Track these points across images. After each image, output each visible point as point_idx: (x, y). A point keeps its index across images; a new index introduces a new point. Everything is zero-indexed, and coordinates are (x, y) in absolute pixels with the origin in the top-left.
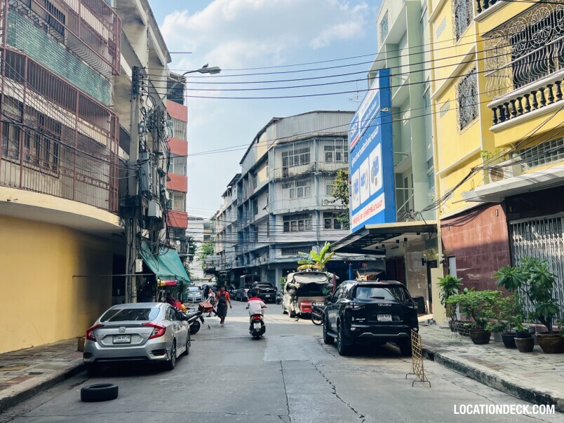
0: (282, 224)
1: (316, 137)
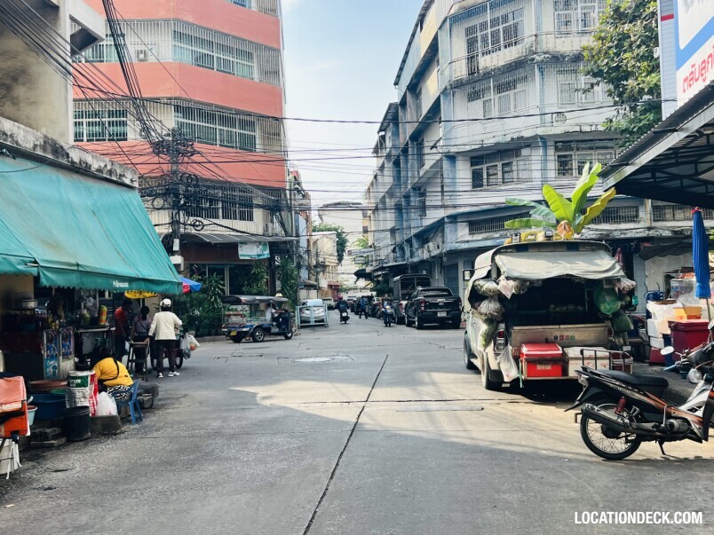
0: (468, 173)
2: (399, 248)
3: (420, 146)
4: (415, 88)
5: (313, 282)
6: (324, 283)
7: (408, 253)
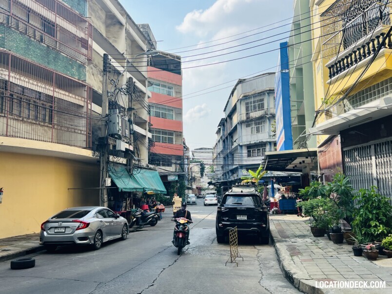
0: (246, 151)
1: (268, 90)
2: (224, 174)
3: (232, 137)
4: (230, 116)
5: (190, 186)
6: (194, 187)
7: (228, 177)
